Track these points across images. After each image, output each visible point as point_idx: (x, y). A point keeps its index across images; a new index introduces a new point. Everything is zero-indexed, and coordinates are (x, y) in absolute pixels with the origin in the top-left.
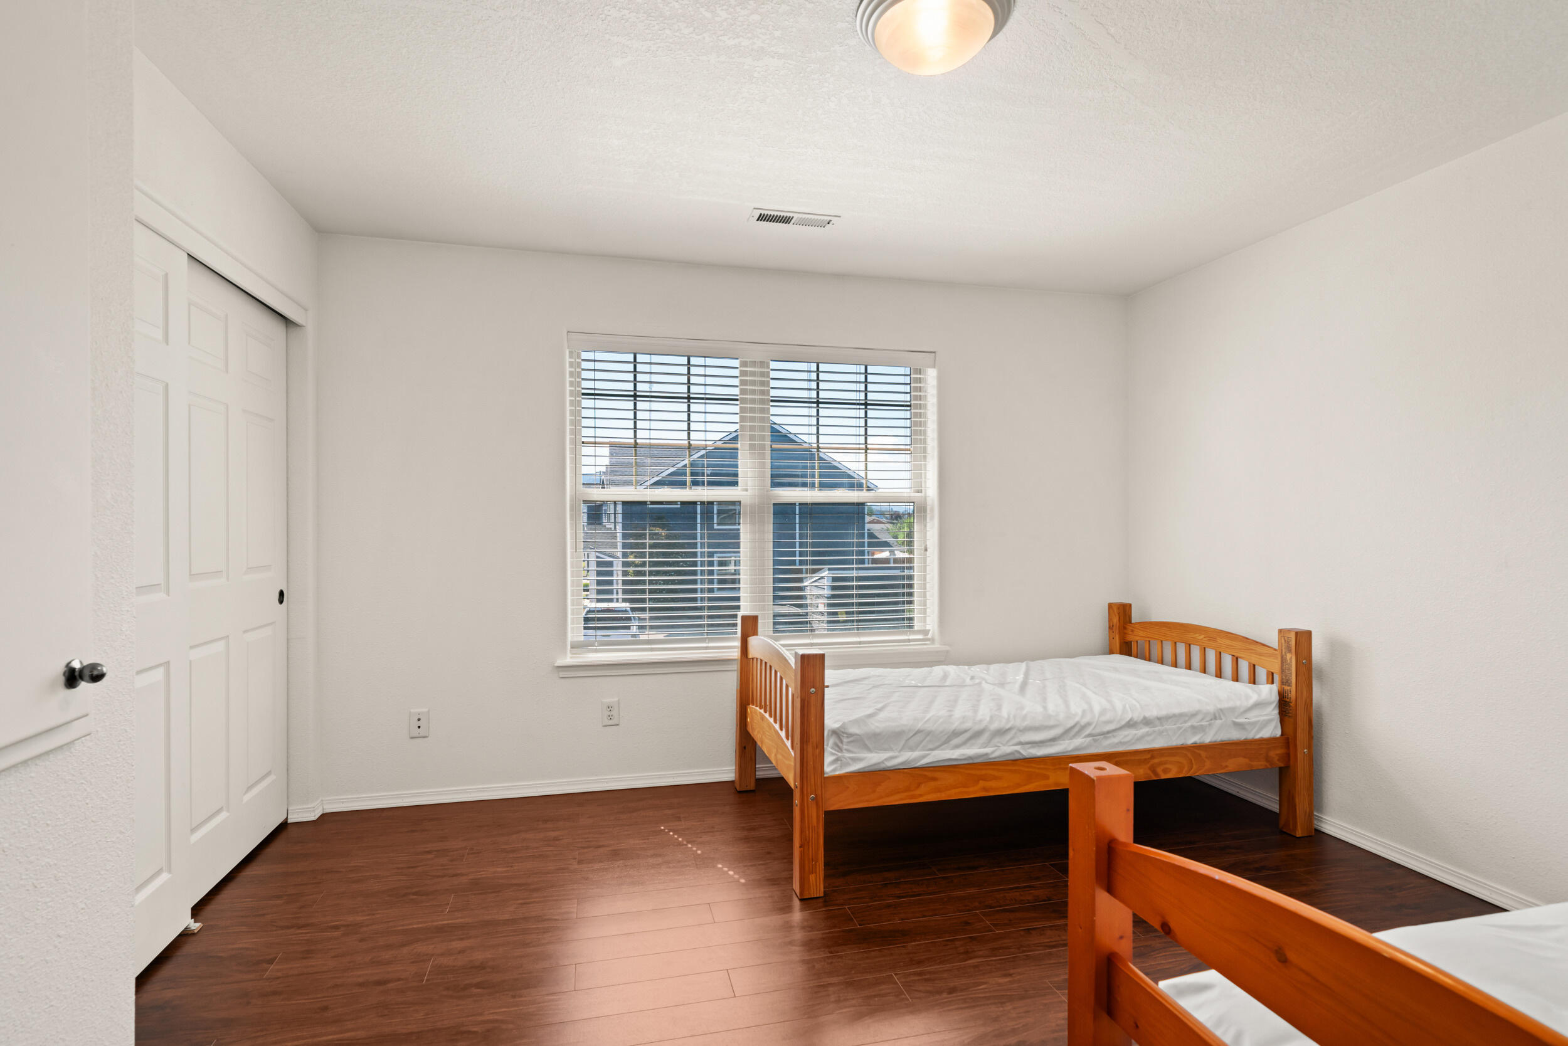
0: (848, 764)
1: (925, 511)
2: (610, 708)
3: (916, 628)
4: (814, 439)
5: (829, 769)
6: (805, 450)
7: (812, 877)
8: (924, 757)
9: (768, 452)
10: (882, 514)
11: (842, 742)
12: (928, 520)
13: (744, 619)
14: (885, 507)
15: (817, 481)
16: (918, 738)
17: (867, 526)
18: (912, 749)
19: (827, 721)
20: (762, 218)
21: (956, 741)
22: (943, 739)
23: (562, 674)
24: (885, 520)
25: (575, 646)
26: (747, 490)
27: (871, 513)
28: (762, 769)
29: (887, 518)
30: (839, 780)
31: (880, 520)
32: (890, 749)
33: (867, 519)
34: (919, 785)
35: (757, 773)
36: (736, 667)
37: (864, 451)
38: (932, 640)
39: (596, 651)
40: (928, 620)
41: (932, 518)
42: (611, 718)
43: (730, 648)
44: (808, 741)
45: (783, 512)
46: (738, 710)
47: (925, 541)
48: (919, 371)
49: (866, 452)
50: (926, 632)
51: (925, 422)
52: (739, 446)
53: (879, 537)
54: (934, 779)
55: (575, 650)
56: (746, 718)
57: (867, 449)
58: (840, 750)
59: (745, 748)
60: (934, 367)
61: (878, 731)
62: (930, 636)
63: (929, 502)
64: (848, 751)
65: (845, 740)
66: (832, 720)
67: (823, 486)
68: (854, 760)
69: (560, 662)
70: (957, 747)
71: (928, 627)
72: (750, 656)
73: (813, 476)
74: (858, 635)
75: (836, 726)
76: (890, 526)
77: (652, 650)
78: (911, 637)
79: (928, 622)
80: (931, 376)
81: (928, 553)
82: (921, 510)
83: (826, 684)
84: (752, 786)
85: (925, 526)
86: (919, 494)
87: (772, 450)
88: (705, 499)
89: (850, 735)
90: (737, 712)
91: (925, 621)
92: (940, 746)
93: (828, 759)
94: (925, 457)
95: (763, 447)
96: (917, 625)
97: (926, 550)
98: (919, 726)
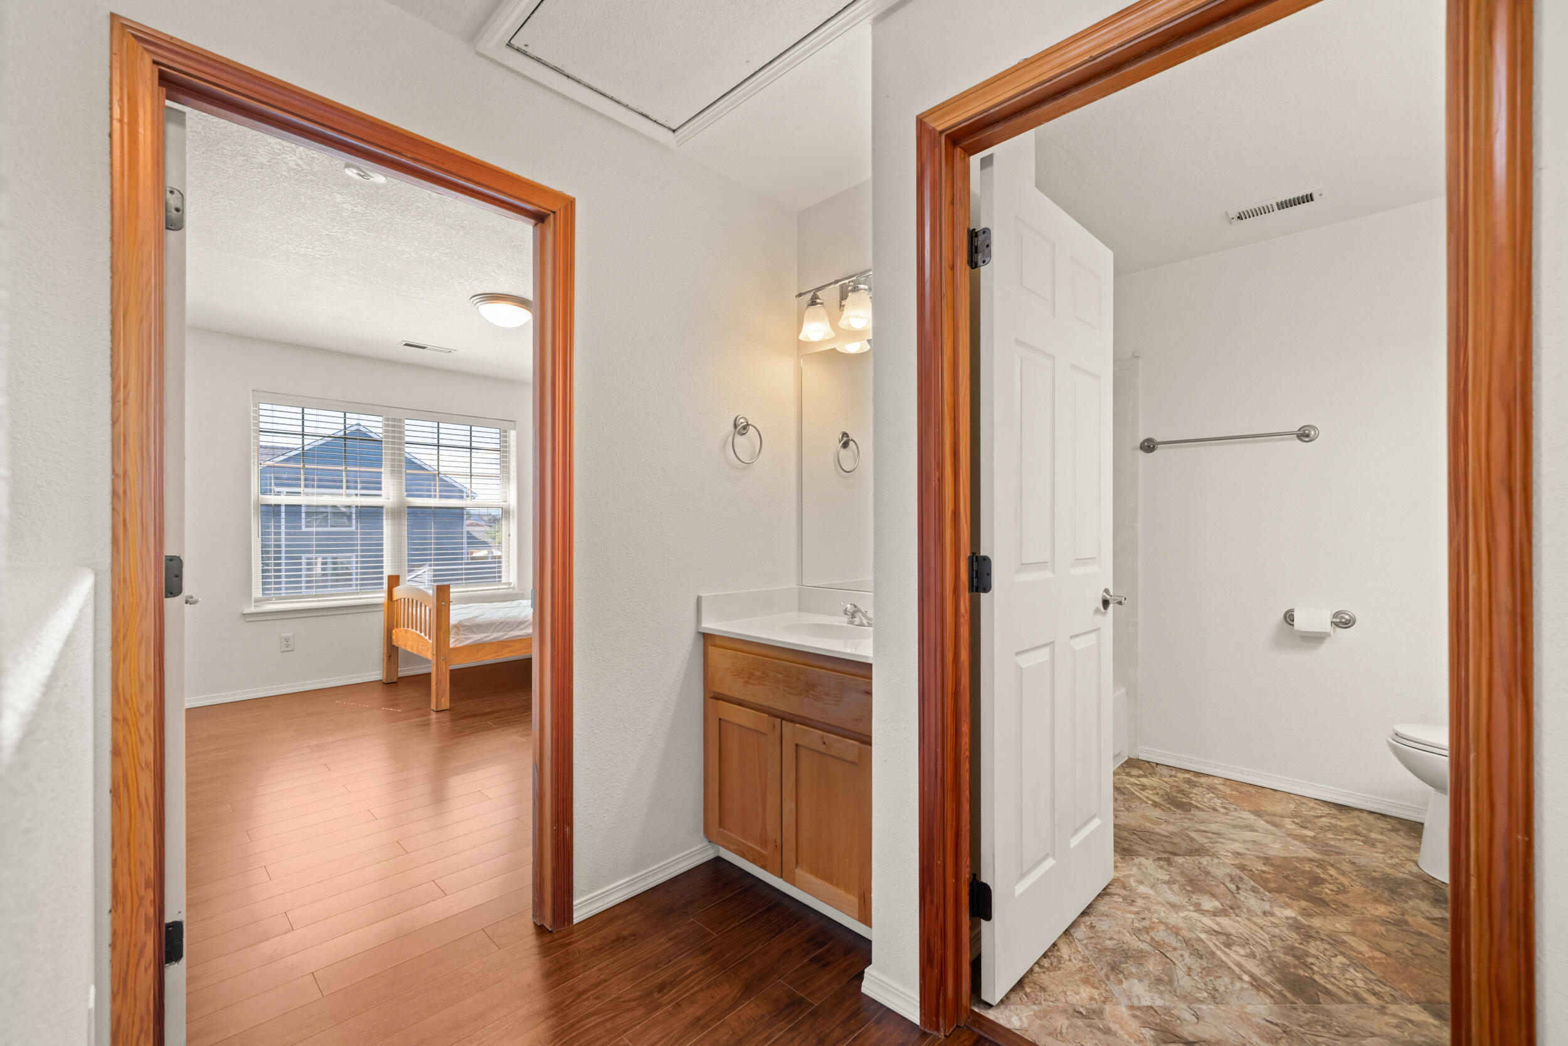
0: (463, 642)
1: (509, 513)
2: (287, 640)
3: (503, 582)
4: (436, 468)
5: (451, 646)
6: (430, 475)
7: (443, 700)
8: (505, 635)
9: (404, 476)
10: (480, 516)
11: (459, 630)
12: (511, 518)
13: (390, 577)
14: (483, 511)
15: (438, 494)
16: (501, 626)
17: (466, 529)
18: (498, 632)
19: (451, 622)
20: (406, 345)
21: (522, 626)
22: (515, 625)
23: (248, 619)
24: (483, 523)
25: (257, 601)
26: (388, 499)
27: (470, 515)
28: (402, 671)
29: (485, 521)
30: (457, 650)
31: (478, 523)
32: (487, 632)
33: (467, 522)
34: (502, 649)
35: (399, 674)
36: (385, 608)
37: (469, 477)
38: (514, 588)
39: (274, 603)
40: (511, 577)
41: (513, 517)
42: (287, 646)
43: (381, 597)
44: (440, 630)
45: (416, 513)
46: (386, 634)
47: (509, 530)
48: (505, 431)
49: (471, 478)
50: (510, 584)
51: (509, 461)
52: (382, 470)
53: (478, 537)
54: (511, 646)
55: (257, 604)
56: (391, 637)
57: (471, 475)
58: (458, 634)
59: (390, 656)
60: (515, 429)
61: (480, 623)
62: (512, 586)
63: (511, 508)
64: (463, 634)
65: (461, 629)
66: (454, 620)
67: (441, 497)
68: (466, 639)
69: (246, 611)
70: (522, 629)
71: (511, 581)
72: (395, 598)
73: (435, 491)
74: (466, 587)
75: (455, 623)
76: (488, 529)
77: (318, 601)
78: (500, 587)
79: (511, 578)
80: (513, 434)
81: (511, 537)
82: (506, 513)
83: (451, 600)
84: (395, 680)
85: (509, 522)
86: (505, 503)
87: (407, 474)
88: (359, 504)
89: (464, 626)
90: (384, 635)
91: (509, 578)
92: (514, 628)
93: (451, 641)
94: (509, 482)
95: (400, 472)
96: (504, 580)
97: (509, 535)
98: (502, 620)
